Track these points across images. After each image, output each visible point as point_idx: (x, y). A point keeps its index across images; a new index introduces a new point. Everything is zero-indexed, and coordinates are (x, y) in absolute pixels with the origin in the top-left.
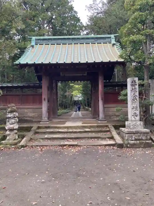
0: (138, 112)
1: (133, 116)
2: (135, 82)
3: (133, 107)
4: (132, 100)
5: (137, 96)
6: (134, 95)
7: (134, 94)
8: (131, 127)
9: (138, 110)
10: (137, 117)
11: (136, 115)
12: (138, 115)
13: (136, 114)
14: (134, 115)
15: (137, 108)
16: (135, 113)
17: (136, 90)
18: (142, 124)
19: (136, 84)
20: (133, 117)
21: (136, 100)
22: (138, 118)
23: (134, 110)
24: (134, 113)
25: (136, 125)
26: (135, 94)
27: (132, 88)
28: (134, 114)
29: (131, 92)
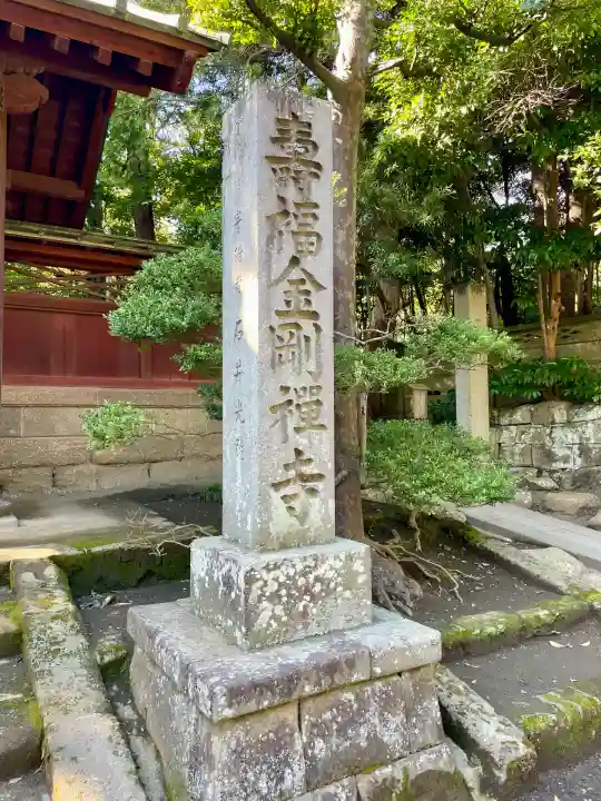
0: (321, 449)
1: (276, 486)
2: (305, 136)
3: (285, 389)
4: (276, 321)
5: (320, 287)
6: (296, 274)
7: (295, 261)
8: (263, 619)
9: (322, 426)
10: (313, 491)
11: (303, 478)
12: (320, 477)
13: (308, 470)
14: (292, 473)
15: (318, 402)
16: (298, 452)
17: (317, 228)
18: (358, 566)
19: (318, 166)
20: (276, 496)
21: (307, 326)
22: (322, 508)
23: (292, 422)
24: (292, 458)
25: (307, 590)
26: (308, 263)
27: (282, 200)
28: (287, 467)
29: (270, 240)
